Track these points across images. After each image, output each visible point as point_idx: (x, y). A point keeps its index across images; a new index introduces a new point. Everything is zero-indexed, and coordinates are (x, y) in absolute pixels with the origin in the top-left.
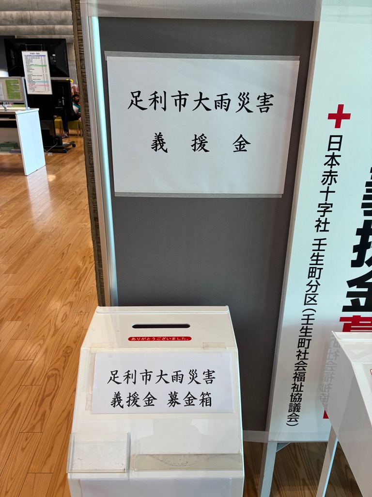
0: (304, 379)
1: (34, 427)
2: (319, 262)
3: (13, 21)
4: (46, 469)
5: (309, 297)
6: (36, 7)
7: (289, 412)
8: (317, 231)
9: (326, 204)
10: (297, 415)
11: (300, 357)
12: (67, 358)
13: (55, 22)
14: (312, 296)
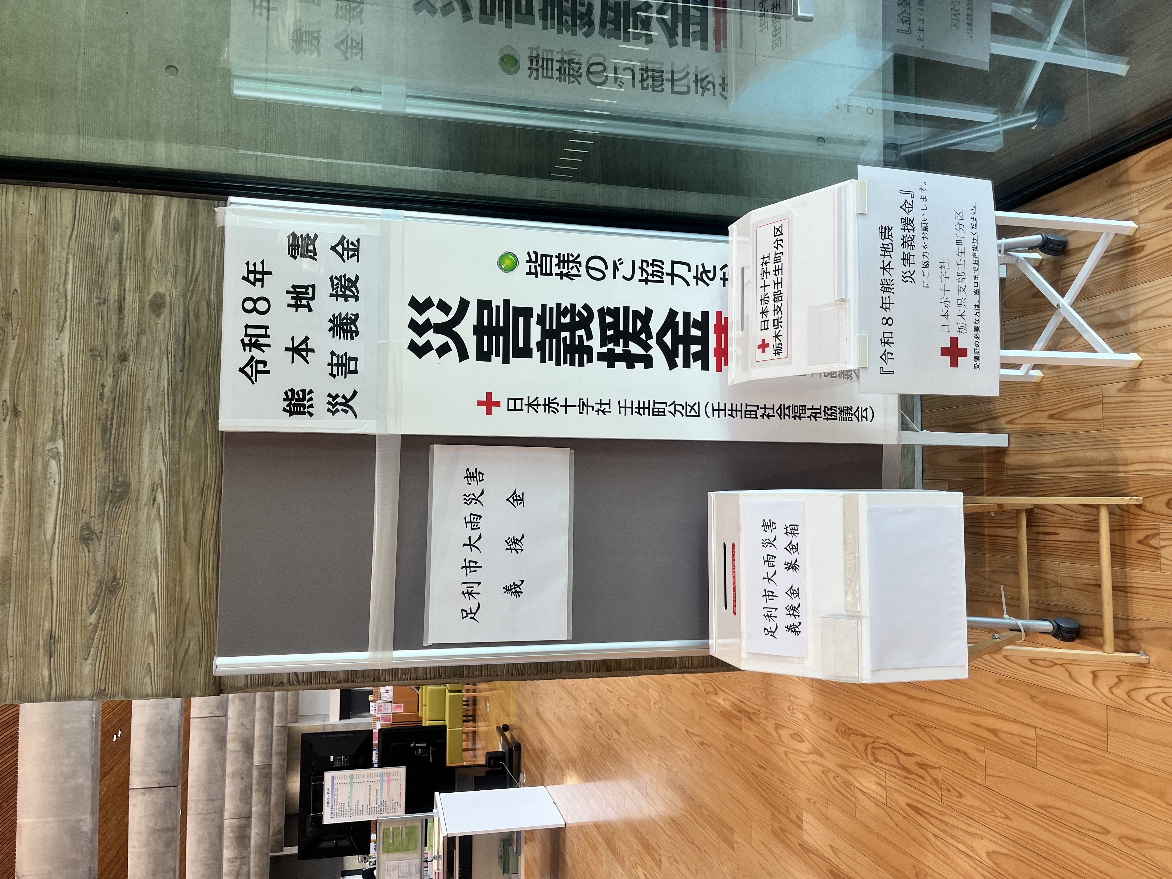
0: (802, 406)
1: (935, 780)
2: (646, 406)
3: (243, 859)
4: (980, 758)
5: (690, 412)
6: (217, 803)
7: (852, 420)
8: (610, 412)
9: (579, 406)
10: (858, 410)
11: (771, 414)
12: (851, 731)
13: (247, 764)
14: (689, 408)
